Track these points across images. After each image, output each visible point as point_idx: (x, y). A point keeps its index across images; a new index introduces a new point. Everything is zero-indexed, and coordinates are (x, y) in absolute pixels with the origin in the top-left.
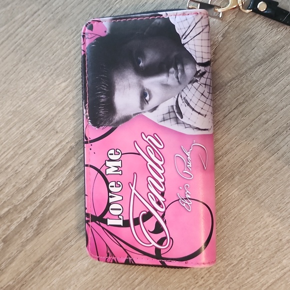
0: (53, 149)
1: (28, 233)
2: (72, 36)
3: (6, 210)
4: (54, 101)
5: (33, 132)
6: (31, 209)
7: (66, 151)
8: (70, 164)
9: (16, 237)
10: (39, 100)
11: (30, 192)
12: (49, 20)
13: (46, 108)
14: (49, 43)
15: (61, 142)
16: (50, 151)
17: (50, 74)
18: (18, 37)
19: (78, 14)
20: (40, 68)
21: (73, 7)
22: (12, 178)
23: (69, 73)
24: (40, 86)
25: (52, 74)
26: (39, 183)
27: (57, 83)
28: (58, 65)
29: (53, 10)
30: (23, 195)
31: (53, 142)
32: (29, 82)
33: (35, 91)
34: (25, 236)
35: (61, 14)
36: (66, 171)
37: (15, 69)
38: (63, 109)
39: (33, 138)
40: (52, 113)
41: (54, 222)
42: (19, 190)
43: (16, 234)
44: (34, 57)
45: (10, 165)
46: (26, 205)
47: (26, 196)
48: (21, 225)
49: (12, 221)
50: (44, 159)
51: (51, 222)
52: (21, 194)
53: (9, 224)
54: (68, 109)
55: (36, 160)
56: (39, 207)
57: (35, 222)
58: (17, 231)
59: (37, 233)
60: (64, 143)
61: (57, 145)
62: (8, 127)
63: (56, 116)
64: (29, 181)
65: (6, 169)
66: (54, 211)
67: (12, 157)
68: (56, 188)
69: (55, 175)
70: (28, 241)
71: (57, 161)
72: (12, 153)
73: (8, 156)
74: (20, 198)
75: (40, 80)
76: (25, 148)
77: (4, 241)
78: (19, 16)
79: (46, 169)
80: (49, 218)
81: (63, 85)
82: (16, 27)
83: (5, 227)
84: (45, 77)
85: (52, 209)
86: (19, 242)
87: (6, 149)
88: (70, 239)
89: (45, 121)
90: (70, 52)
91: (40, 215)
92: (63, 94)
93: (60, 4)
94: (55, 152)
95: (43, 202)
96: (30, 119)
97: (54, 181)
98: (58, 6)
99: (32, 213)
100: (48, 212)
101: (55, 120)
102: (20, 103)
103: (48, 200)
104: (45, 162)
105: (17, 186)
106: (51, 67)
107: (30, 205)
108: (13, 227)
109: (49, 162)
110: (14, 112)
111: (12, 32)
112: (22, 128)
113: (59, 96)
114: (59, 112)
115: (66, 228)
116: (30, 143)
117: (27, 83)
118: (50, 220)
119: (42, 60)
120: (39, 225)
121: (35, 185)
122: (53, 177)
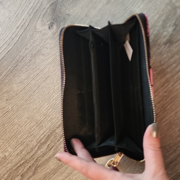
0: (41, 135)
1: (30, 174)
2: (51, 85)
3: (23, 161)
4: (43, 113)
5: (35, 127)
6: (32, 162)
7: (46, 137)
8: (48, 143)
9: (26, 174)
10: (38, 113)
11: (32, 154)
12: (43, 78)
13: (40, 116)
14: (42, 88)
15: (45, 132)
16: (40, 136)
17: (42, 101)
18: (31, 85)
19: (54, 75)
20: (38, 98)
21: (52, 73)
22: (26, 147)
23: (49, 101)
24: (38, 106)
25: (43, 101)
26: (36, 150)
27: (44, 105)
28: (45, 97)
29: (44, 73)
30: (29, 156)
31: (42, 132)
32: (34, 105)
33: (36, 109)
34: (29, 174)
35: (47, 76)
36: (46, 146)
37: (29, 98)
38: (46, 117)
39: (34, 129)
40: (42, 119)
41: (40, 169)
42: (28, 153)
43: (26, 173)
44: (37, 93)
45: (25, 141)
46: (30, 160)
47: (31, 156)
48: (28, 169)
49: (25, 167)
50: (38, 140)
51: (39, 169)
52: (29, 155)
53: (24, 168)
54: (48, 117)
55: (35, 140)
56: (35, 161)
57: (34, 168)
58: (26, 172)
59: (34, 174)
60: (46, 133)
61: (43, 133)
62: (26, 124)
63: (43, 120)
64: (32, 149)
65: (24, 143)
66: (41, 164)
67: (26, 138)
68: (42, 153)
69: (42, 147)
70: (31, 177)
71: (43, 141)
72: (26, 136)
73: (25, 137)
74: (28, 157)
75: (38, 104)
76: (31, 134)
77: (22, 176)
78: (32, 76)
79: (38, 144)
80: (39, 167)
81: (47, 106)
82: (31, 81)
83: (22, 169)
84: (40, 103)
85: (40, 163)
86: (27, 177)
87: (24, 134)
88: (46, 178)
89: (39, 122)
90: (50, 92)
91: (35, 166)
92: (46, 110)
93: (47, 71)
94: (42, 137)
95: (37, 159)
96: (34, 121)
97: (41, 150)
98: (46, 72)
99: (32, 164)
100: (39, 164)
101: (43, 122)
102: (30, 114)
103: (39, 159)
104: (38, 141)
105: (28, 151)
106: (43, 98)
107: (32, 160)
108: (25, 170)
109: (40, 141)
110: (28, 117)
111: (29, 82)
112: (30, 125)
113: (45, 111)
114: (44, 118)
115: (45, 172)
116: (33, 132)
117: (33, 105)
118: (39, 168)
119: (39, 95)
120: (35, 170)
121: (34, 151)
122: (41, 148)
